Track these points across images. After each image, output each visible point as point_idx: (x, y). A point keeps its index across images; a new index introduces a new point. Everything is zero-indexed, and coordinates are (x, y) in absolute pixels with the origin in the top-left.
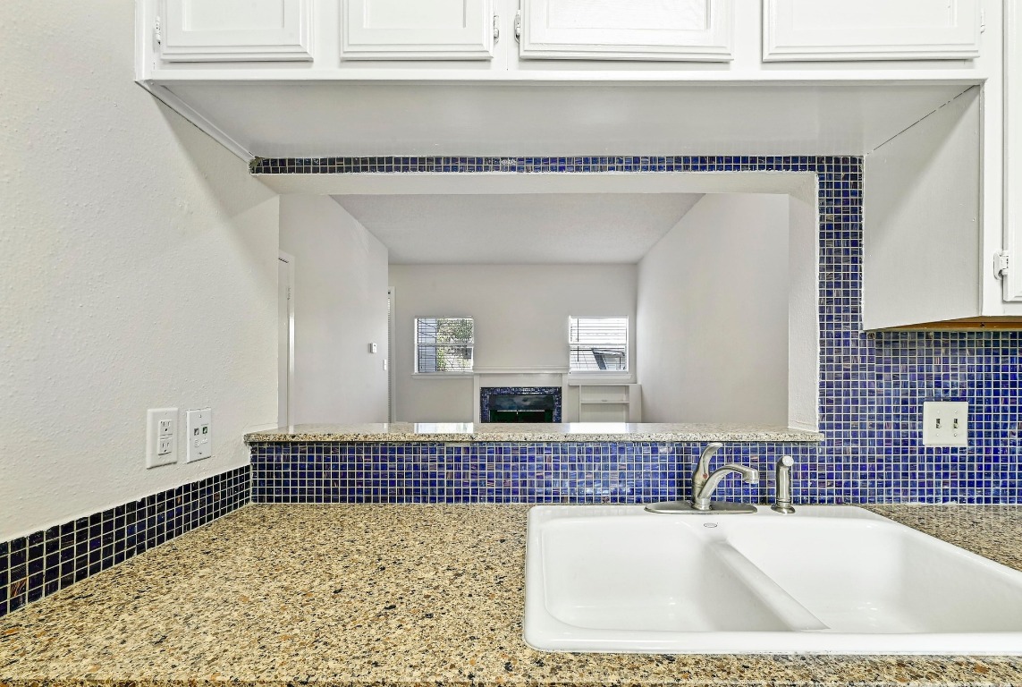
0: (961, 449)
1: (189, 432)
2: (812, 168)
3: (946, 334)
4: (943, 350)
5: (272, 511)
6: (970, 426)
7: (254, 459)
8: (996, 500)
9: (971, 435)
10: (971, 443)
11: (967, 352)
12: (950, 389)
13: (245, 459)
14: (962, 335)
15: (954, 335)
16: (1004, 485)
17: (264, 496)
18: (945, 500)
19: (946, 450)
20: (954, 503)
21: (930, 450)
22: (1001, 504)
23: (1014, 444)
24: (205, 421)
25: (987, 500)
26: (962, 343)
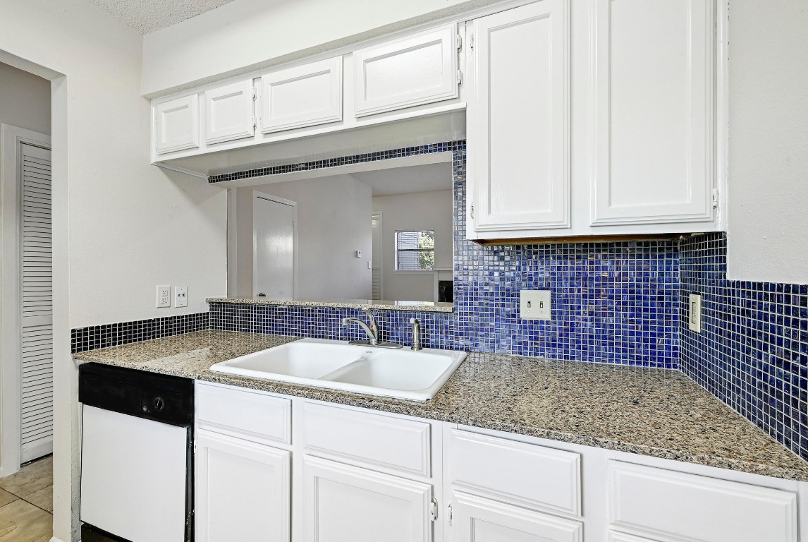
0: (547, 322)
1: (176, 295)
2: (450, 149)
3: (536, 246)
4: (534, 257)
5: (220, 333)
6: (553, 307)
7: (211, 310)
8: (573, 358)
9: (553, 313)
10: (553, 318)
11: (551, 258)
12: (539, 282)
13: (207, 309)
14: (547, 246)
15: (541, 247)
16: (579, 348)
17: (215, 326)
18: (536, 355)
19: (536, 322)
20: (542, 357)
21: (525, 322)
22: (576, 360)
23: (586, 320)
24: (184, 291)
25: (566, 357)
26: (547, 252)
